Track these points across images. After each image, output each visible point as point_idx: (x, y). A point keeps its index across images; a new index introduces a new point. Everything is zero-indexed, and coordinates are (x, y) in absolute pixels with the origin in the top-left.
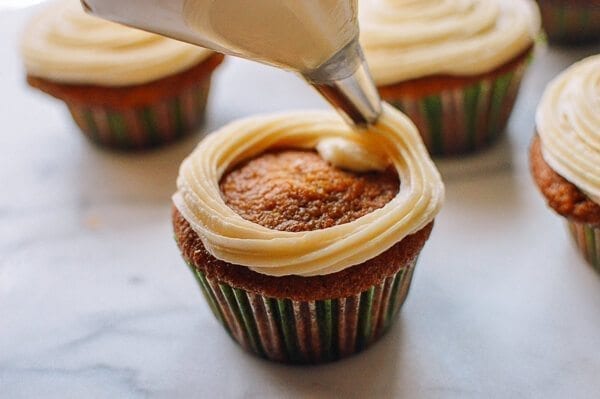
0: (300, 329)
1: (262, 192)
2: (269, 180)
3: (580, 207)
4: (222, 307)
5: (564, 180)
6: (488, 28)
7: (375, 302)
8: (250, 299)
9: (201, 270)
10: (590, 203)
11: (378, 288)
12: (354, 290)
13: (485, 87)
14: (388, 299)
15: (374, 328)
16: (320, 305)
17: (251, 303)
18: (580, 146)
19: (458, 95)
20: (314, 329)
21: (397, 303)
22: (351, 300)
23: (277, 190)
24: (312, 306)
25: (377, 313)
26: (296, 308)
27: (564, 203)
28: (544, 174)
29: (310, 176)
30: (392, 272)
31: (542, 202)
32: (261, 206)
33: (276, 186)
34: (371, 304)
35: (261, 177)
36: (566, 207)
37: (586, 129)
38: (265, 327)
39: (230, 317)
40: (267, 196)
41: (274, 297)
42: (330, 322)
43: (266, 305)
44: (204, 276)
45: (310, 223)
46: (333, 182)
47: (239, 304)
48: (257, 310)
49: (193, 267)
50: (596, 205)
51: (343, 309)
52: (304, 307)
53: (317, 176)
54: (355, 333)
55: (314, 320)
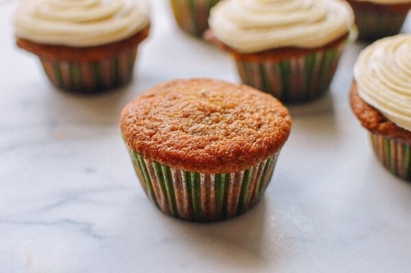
0: (203, 195)
1: (181, 106)
2: (185, 100)
3: (382, 126)
4: (152, 181)
5: (373, 108)
6: (321, 20)
7: (252, 179)
8: (173, 172)
9: (140, 154)
10: (389, 123)
11: (255, 169)
12: (240, 168)
13: (319, 56)
14: (260, 178)
15: (250, 198)
16: (218, 177)
17: (173, 175)
18: (383, 87)
19: (302, 61)
20: (212, 196)
21: (265, 183)
22: (237, 176)
23: (191, 106)
24: (213, 178)
25: (253, 187)
26: (202, 179)
27: (373, 123)
28: (359, 106)
29: (211, 98)
30: (265, 158)
31: (358, 123)
32: (180, 115)
33: (189, 103)
34: (249, 180)
35: (180, 98)
36: (373, 125)
37: (386, 77)
38: (180, 194)
39: (157, 188)
40: (184, 109)
41: (189, 170)
42: (223, 190)
43: (183, 177)
44: (142, 158)
45: (213, 126)
46: (226, 102)
47: (165, 177)
48: (176, 181)
49: (135, 152)
50: (394, 124)
51: (232, 181)
52: (207, 178)
53: (216, 98)
54: (238, 201)
55: (213, 189)
